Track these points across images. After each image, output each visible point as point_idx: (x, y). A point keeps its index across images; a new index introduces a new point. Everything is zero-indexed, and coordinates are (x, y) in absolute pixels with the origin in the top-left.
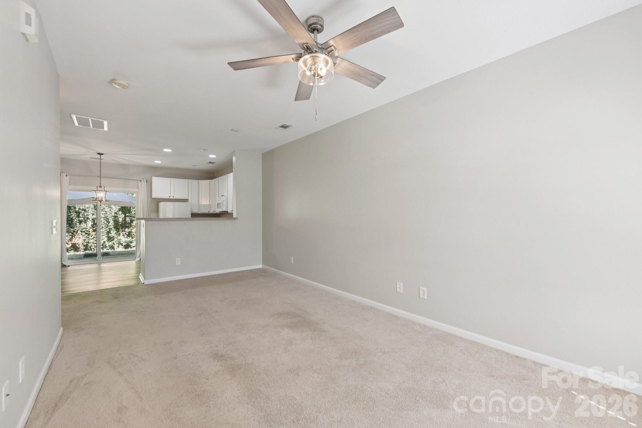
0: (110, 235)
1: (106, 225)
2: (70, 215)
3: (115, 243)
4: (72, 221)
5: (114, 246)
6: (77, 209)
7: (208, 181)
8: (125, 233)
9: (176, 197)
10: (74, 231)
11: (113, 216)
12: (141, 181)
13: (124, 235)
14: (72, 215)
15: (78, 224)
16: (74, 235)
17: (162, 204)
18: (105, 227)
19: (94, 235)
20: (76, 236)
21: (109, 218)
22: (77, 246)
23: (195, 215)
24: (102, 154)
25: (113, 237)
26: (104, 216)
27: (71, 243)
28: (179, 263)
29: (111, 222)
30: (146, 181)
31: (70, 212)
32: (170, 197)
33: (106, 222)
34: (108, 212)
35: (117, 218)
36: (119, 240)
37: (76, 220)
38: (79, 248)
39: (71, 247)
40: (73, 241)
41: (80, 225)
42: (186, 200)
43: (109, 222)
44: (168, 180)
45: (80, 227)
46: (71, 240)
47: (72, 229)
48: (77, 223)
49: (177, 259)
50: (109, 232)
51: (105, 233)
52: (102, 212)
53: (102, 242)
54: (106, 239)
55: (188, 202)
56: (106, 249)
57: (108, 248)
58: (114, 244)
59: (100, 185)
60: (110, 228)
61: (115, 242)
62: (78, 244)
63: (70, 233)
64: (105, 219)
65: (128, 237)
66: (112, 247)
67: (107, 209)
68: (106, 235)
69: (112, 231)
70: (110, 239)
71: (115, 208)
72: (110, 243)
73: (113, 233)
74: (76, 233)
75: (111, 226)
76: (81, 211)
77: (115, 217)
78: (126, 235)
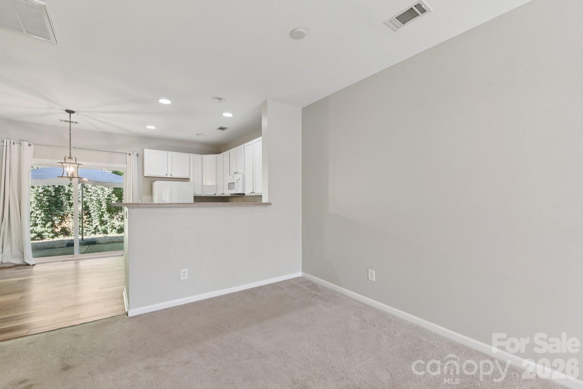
0: (103, 218)
1: (98, 208)
2: (60, 198)
3: (109, 228)
4: (62, 204)
5: (107, 230)
6: (66, 192)
7: (214, 156)
8: (119, 216)
9: (174, 176)
10: (64, 215)
11: (106, 199)
12: (130, 155)
13: (118, 218)
14: (62, 197)
15: (68, 207)
16: (64, 219)
17: (156, 184)
18: (97, 211)
19: (86, 219)
20: (66, 219)
21: (102, 201)
22: (68, 230)
23: (198, 199)
24: (73, 112)
25: (106, 220)
26: (96, 199)
27: (61, 227)
28: (186, 278)
29: (104, 205)
30: (137, 155)
31: (59, 194)
32: (166, 175)
33: (98, 206)
34: (100, 195)
35: (110, 201)
36: (113, 224)
37: (66, 203)
38: (70, 232)
39: (61, 231)
40: (63, 225)
41: (70, 208)
42: (187, 180)
43: (101, 205)
44: (164, 153)
45: (71, 210)
46: (60, 224)
47: (62, 213)
48: (67, 205)
49: (181, 270)
50: (102, 216)
51: (97, 216)
52: (94, 195)
53: (94, 226)
54: (99, 223)
55: (189, 181)
56: (99, 233)
57: (101, 232)
58: (107, 228)
59: (70, 155)
60: (103, 211)
61: (108, 226)
62: (67, 228)
63: (60, 216)
64: (97, 202)
65: (122, 221)
66: (105, 232)
67: (99, 192)
68: (99, 219)
69: (105, 215)
70: (102, 223)
71: (108, 191)
72: (103, 227)
73: (106, 216)
74: (67, 216)
75: (103, 209)
76: (71, 193)
77: (109, 199)
78: (120, 219)
